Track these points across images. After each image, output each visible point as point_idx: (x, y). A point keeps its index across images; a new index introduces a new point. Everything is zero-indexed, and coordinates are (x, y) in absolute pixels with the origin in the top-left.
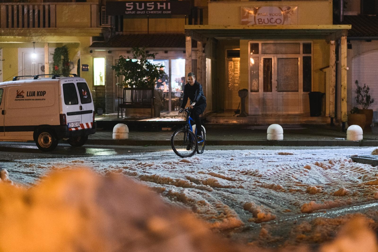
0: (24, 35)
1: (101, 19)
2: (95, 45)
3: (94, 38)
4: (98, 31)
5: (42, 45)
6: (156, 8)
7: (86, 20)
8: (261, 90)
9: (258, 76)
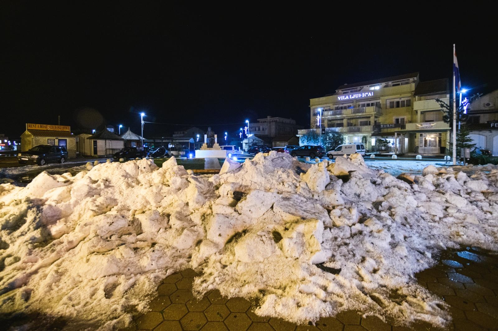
0: (353, 134)
1: (374, 129)
2: (372, 136)
3: (372, 134)
4: (373, 132)
5: (358, 136)
6: (390, 126)
7: (370, 130)
8: (423, 146)
9: (422, 143)
